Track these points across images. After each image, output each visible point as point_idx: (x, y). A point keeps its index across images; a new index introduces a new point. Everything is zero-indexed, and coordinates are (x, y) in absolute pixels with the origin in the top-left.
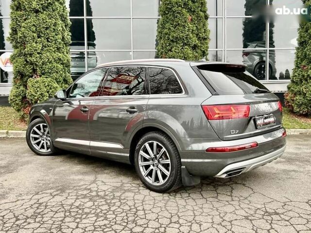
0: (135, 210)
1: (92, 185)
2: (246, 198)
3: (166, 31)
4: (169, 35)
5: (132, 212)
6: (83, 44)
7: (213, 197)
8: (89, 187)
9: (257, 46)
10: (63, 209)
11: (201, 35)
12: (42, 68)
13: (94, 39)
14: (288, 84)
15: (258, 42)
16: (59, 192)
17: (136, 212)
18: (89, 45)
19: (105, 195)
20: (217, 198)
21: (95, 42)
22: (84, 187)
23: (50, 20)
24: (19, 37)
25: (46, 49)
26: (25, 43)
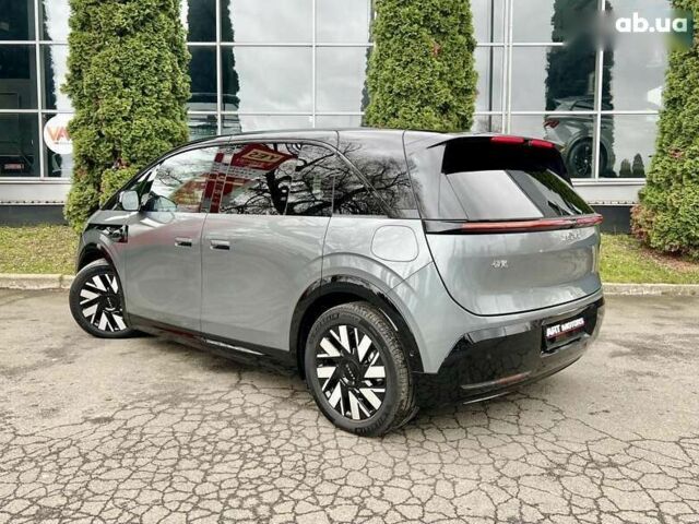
0: (319, 448)
1: (232, 393)
2: (549, 430)
3: (385, 74)
4: (393, 83)
5: (315, 453)
6: (214, 100)
7: (479, 426)
8: (226, 398)
9: (575, 105)
10: (175, 443)
11: (458, 82)
12: (130, 148)
13: (238, 89)
14: (640, 188)
15: (578, 98)
16: (166, 406)
17: (323, 452)
18: (225, 100)
19: (260, 416)
20: (488, 429)
21: (238, 95)
22: (217, 396)
23: (149, 51)
24: (85, 84)
25: (140, 109)
26: (97, 98)
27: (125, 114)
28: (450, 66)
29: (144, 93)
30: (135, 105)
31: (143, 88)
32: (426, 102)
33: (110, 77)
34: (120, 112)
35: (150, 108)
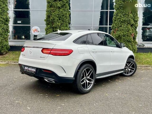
3: (118, 17)
4: (121, 19)
11: (135, 19)
23: (64, 12)
24: (50, 19)
25: (62, 25)
26: (53, 23)
27: (59, 26)
28: (133, 15)
29: (63, 22)
30: (61, 24)
31: (63, 20)
32: (128, 24)
33: (56, 18)
34: (58, 26)
35: (64, 25)
